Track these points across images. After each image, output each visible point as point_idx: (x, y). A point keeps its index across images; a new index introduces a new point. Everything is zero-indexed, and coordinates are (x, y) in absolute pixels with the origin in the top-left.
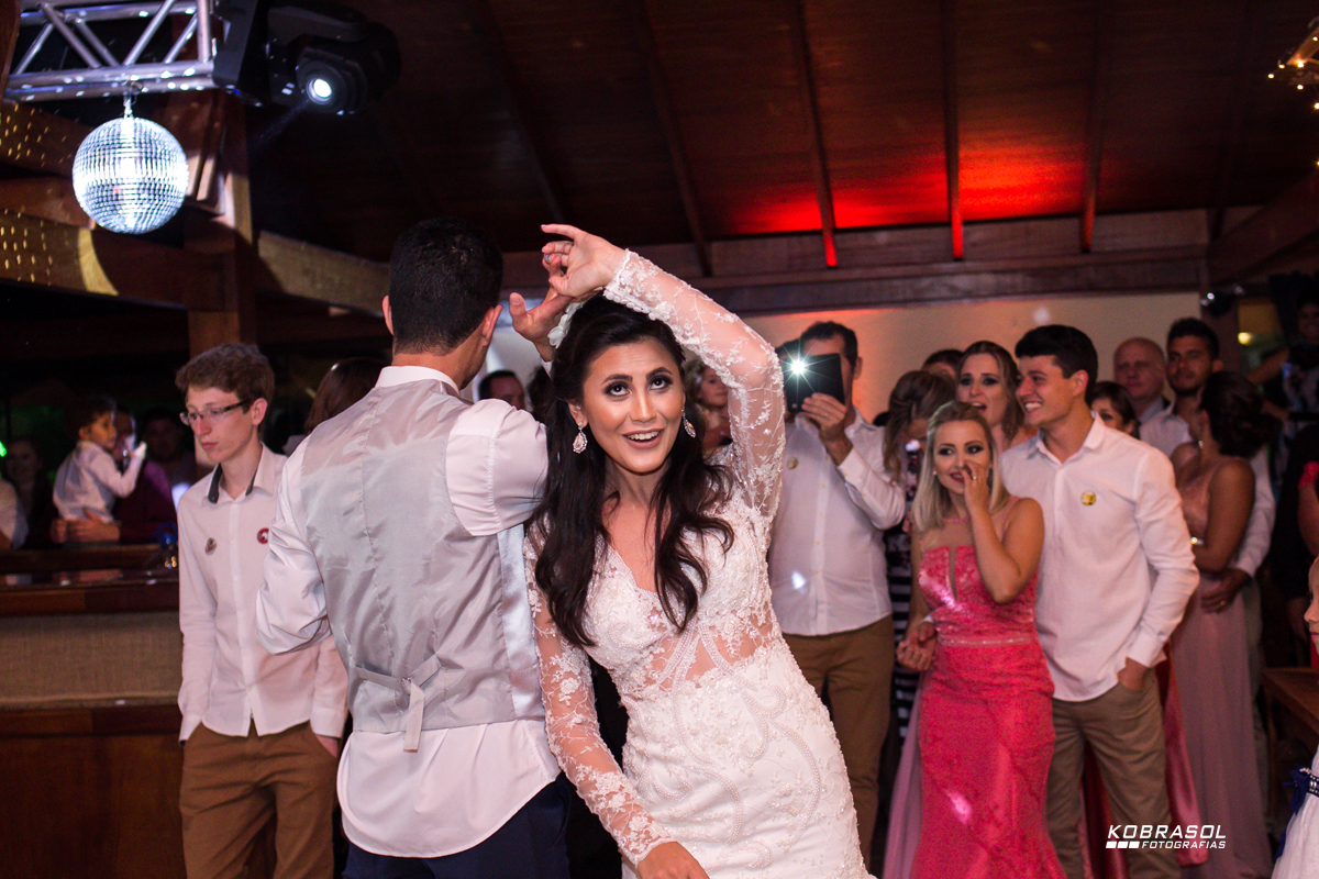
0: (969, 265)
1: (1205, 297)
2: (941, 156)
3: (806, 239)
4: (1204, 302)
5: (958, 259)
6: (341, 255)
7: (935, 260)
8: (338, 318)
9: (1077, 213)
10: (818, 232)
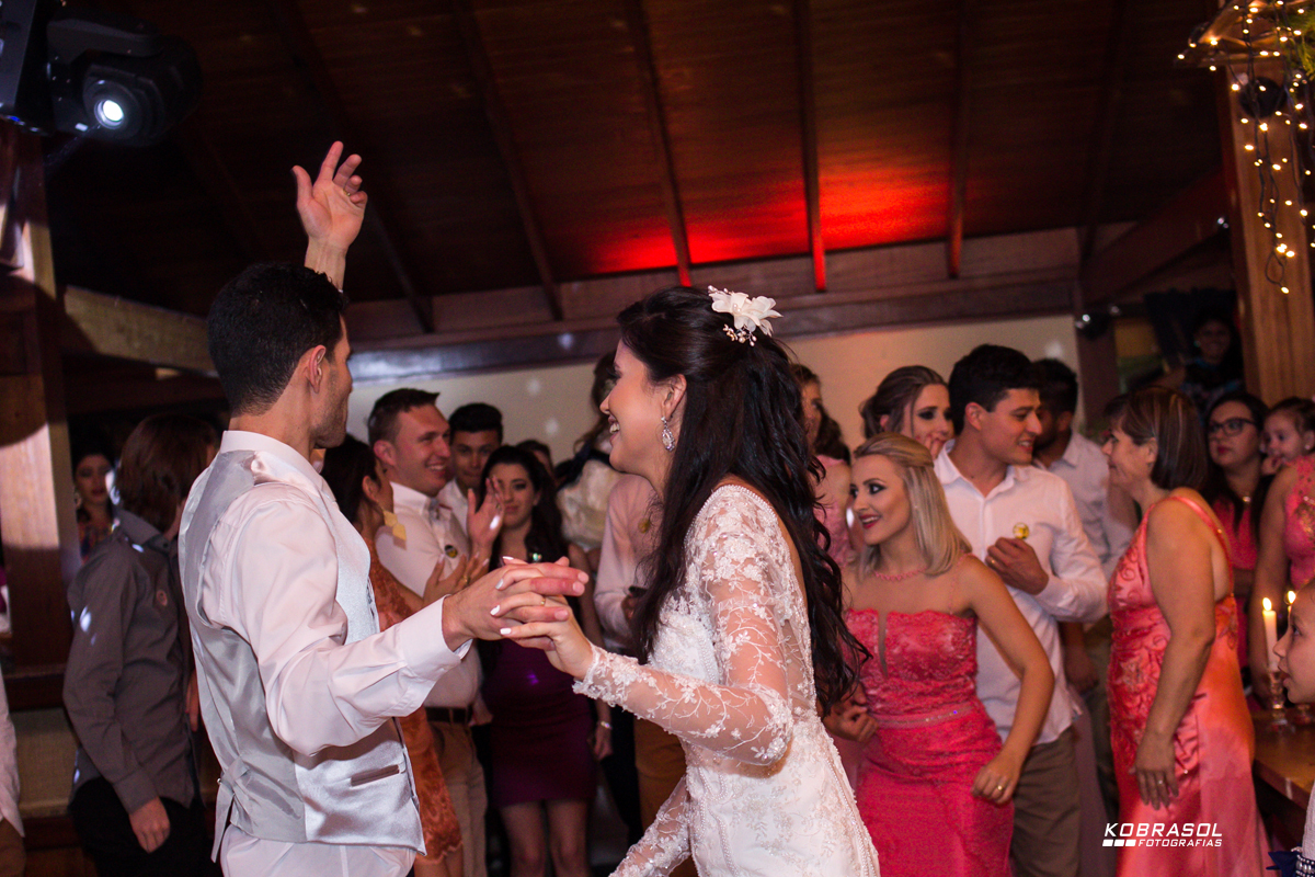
0: (832, 297)
1: (1079, 318)
2: (800, 183)
3: (661, 277)
4: (1080, 325)
5: (821, 290)
6: (161, 311)
7: (799, 293)
8: (168, 380)
9: (944, 237)
10: (673, 269)
